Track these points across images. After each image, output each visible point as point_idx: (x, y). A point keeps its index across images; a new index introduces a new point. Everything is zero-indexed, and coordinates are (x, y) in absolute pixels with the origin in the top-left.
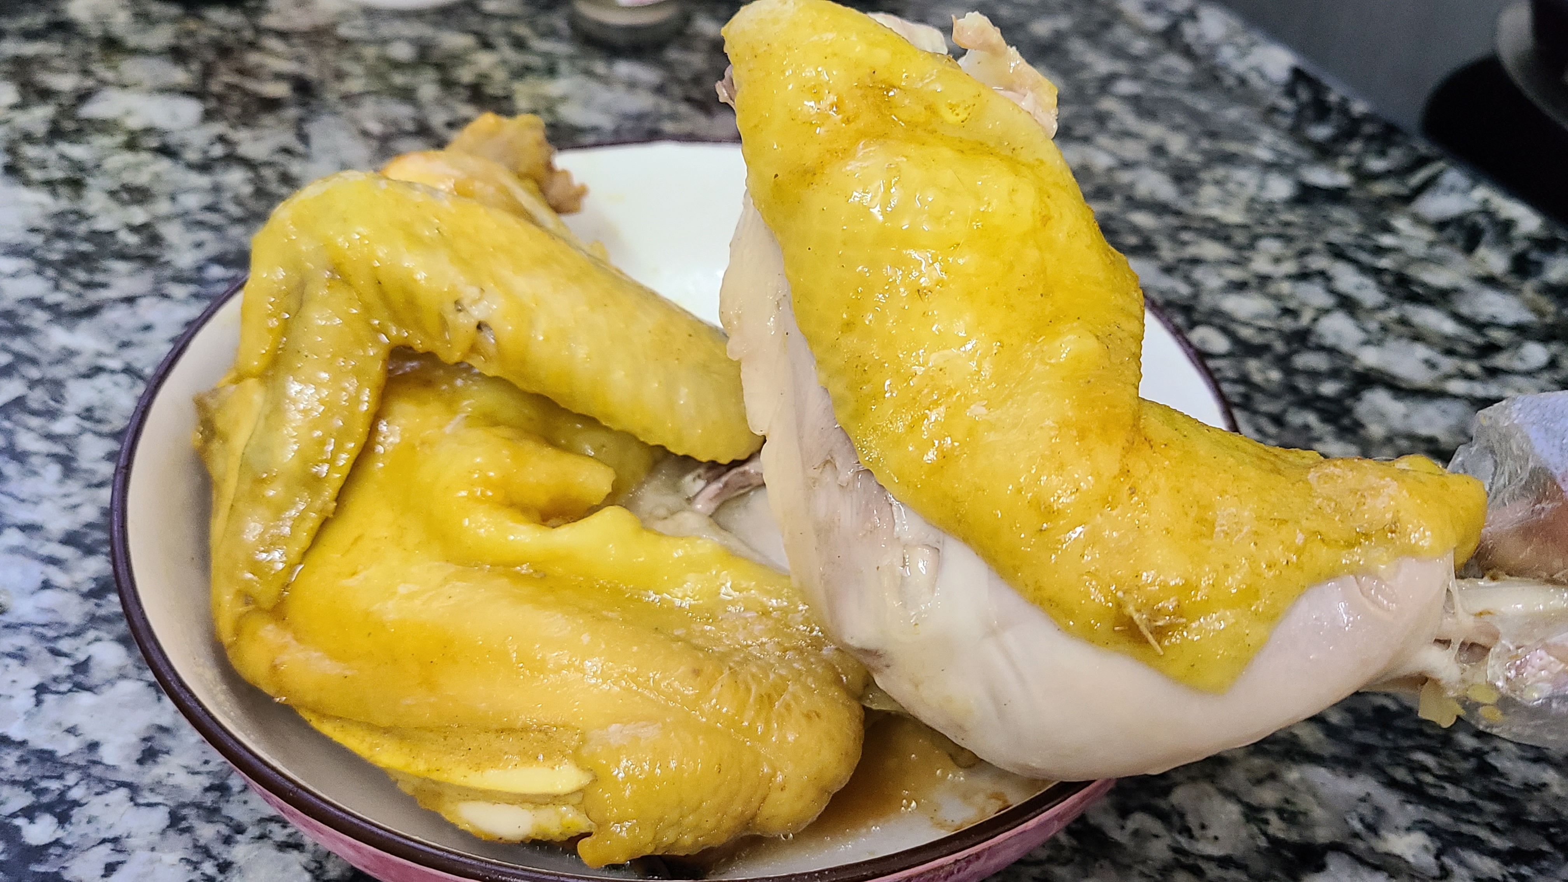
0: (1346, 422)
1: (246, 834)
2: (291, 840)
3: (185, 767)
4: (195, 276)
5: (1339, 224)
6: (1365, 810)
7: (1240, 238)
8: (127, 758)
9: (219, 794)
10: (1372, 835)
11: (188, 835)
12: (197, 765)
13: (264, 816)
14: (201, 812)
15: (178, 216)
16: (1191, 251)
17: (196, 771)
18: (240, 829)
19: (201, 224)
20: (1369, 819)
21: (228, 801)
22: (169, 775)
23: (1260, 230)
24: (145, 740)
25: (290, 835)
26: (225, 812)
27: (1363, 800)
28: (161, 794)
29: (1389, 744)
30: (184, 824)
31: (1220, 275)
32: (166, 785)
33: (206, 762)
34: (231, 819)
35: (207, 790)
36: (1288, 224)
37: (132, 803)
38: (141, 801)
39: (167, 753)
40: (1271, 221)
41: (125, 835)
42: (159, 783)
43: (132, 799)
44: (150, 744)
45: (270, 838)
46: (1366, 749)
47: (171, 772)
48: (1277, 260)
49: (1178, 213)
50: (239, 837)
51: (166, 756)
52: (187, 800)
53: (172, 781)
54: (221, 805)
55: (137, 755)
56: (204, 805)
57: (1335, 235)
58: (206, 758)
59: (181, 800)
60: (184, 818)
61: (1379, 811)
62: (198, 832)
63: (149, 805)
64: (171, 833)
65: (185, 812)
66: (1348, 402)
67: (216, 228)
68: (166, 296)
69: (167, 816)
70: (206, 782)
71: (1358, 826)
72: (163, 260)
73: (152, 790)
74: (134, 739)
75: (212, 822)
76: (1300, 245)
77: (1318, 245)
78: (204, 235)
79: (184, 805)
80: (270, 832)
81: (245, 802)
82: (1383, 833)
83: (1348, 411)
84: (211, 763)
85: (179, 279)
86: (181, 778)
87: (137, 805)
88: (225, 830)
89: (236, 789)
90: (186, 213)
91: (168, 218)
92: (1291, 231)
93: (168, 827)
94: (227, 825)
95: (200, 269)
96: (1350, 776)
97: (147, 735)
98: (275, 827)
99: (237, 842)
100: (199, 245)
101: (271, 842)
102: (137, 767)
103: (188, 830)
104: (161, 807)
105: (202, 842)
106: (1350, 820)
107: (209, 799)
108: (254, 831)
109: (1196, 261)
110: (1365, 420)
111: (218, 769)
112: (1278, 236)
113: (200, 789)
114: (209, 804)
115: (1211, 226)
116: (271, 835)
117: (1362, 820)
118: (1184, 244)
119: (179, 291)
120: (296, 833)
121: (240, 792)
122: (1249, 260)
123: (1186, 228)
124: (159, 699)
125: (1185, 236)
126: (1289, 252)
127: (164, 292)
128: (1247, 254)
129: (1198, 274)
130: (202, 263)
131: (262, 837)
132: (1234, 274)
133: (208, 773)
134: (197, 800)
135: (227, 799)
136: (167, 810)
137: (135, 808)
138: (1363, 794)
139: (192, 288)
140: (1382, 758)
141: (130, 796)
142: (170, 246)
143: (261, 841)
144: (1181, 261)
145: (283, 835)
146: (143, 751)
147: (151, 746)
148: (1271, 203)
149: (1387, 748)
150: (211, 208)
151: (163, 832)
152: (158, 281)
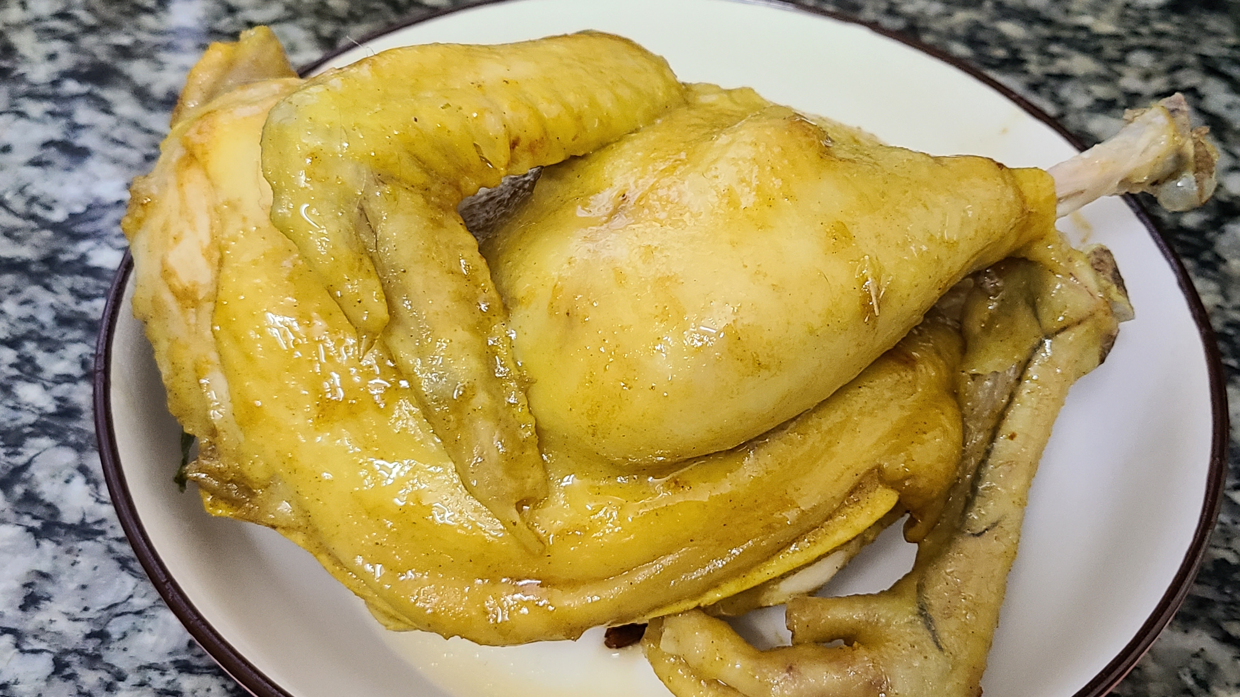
0: (1207, 256)
1: (126, 681)
2: (169, 688)
3: (67, 614)
4: (50, 91)
5: (1215, 34)
6: (1198, 665)
7: (1111, 51)
8: (11, 604)
9: (99, 641)
10: (1203, 690)
11: (71, 682)
12: (76, 611)
13: (143, 664)
14: (83, 658)
15: (28, 23)
16: (1061, 65)
17: (77, 617)
18: (121, 677)
19: (53, 34)
20: (1201, 674)
21: (108, 648)
22: (51, 621)
23: (1133, 41)
24: (27, 585)
25: (169, 683)
26: (105, 659)
27: (1197, 655)
28: (44, 641)
29: (1227, 599)
30: (68, 671)
31: (1089, 92)
32: (48, 632)
33: (86, 609)
34: (113, 666)
35: (88, 636)
36: (1161, 34)
37: (17, 650)
38: (26, 647)
39: (48, 599)
40: (1144, 30)
41: (13, 681)
42: (42, 629)
43: (17, 646)
44: (31, 590)
45: (150, 686)
46: (1202, 603)
47: (53, 619)
48: (1147, 76)
49: (1048, 22)
50: (120, 684)
51: (47, 602)
52: (70, 648)
53: (54, 628)
54: (103, 652)
55: (19, 601)
56: (86, 652)
57: (1209, 48)
58: (85, 604)
59: (64, 646)
60: (68, 665)
61: (1212, 667)
62: (81, 679)
63: (35, 652)
64: (56, 679)
65: (68, 658)
66: (1211, 235)
67: (69, 38)
68: (21, 115)
69: (51, 663)
70: (87, 628)
71: (1190, 682)
72: (15, 73)
73: (35, 637)
74: (16, 585)
75: (94, 669)
76: (1174, 58)
77: (1191, 59)
78: (58, 46)
79: (66, 652)
80: (150, 679)
81: (125, 650)
82: (1214, 689)
83: (1210, 245)
84: (91, 610)
85: (34, 95)
86: (63, 625)
87: (23, 651)
88: (107, 678)
89: (115, 636)
90: (38, 20)
91: (19, 27)
92: (1164, 43)
93: (53, 673)
94: (109, 672)
95: (55, 83)
96: (1186, 632)
97: (27, 581)
98: (153, 674)
99: (119, 689)
100: (52, 57)
101: (150, 689)
102: (20, 613)
103: (72, 677)
104: (45, 654)
105: (86, 689)
106: (1182, 677)
107: (90, 646)
108: (134, 678)
109: (1064, 77)
110: (1226, 256)
111: (98, 615)
112: (1149, 49)
113: (81, 636)
114: (90, 650)
115: (1083, 35)
116: (150, 683)
117: (1194, 676)
118: (1053, 56)
119: (35, 108)
120: (174, 680)
121: (119, 640)
122: (1120, 75)
123: (1056, 39)
124: (38, 545)
125: (1055, 48)
126: (1161, 67)
127: (21, 109)
128: (1118, 68)
129: (1066, 91)
130: (55, 77)
131: (142, 684)
132: (1101, 91)
133: (89, 620)
134: (80, 647)
135: (107, 646)
136: (51, 656)
137: (21, 654)
138: (1197, 650)
139: (48, 106)
140: (1218, 612)
141: (15, 642)
142: (23, 57)
143: (141, 688)
144: (1049, 75)
145: (162, 683)
146: (25, 597)
147: (33, 592)
148: (1146, 9)
149: (1224, 603)
150: (63, 15)
151: (48, 679)
152: (14, 96)
